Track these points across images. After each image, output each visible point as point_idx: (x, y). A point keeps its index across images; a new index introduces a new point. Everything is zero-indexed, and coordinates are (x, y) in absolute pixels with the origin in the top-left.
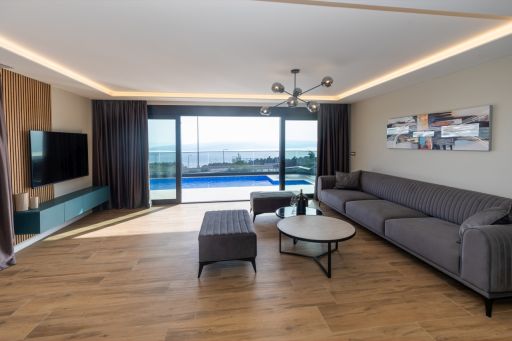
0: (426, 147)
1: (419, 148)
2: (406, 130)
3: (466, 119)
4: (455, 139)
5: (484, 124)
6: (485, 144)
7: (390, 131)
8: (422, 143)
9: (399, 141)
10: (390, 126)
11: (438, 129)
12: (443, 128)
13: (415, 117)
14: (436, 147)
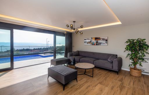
0: (94, 45)
1: (93, 45)
2: (89, 41)
3: (103, 39)
4: (101, 43)
5: (106, 40)
6: (107, 44)
7: (85, 41)
8: (94, 44)
9: (88, 43)
10: (85, 40)
11: (97, 41)
12: (98, 41)
13: (92, 38)
14: (97, 45)
